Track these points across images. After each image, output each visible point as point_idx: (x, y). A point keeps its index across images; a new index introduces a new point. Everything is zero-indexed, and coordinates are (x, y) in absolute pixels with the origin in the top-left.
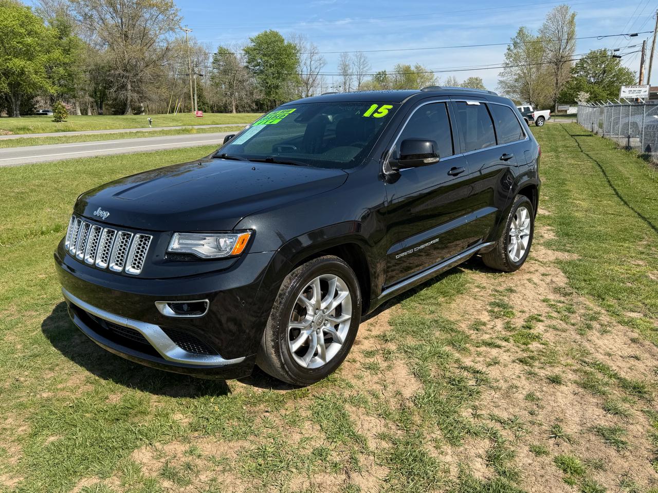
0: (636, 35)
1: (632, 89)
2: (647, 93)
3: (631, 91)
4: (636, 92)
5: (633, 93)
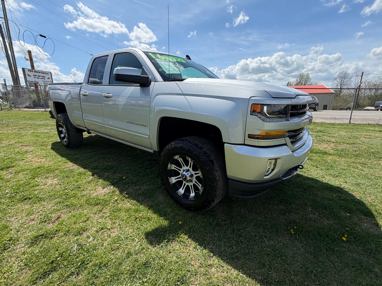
3: (36, 76)
4: (41, 77)
5: (38, 78)
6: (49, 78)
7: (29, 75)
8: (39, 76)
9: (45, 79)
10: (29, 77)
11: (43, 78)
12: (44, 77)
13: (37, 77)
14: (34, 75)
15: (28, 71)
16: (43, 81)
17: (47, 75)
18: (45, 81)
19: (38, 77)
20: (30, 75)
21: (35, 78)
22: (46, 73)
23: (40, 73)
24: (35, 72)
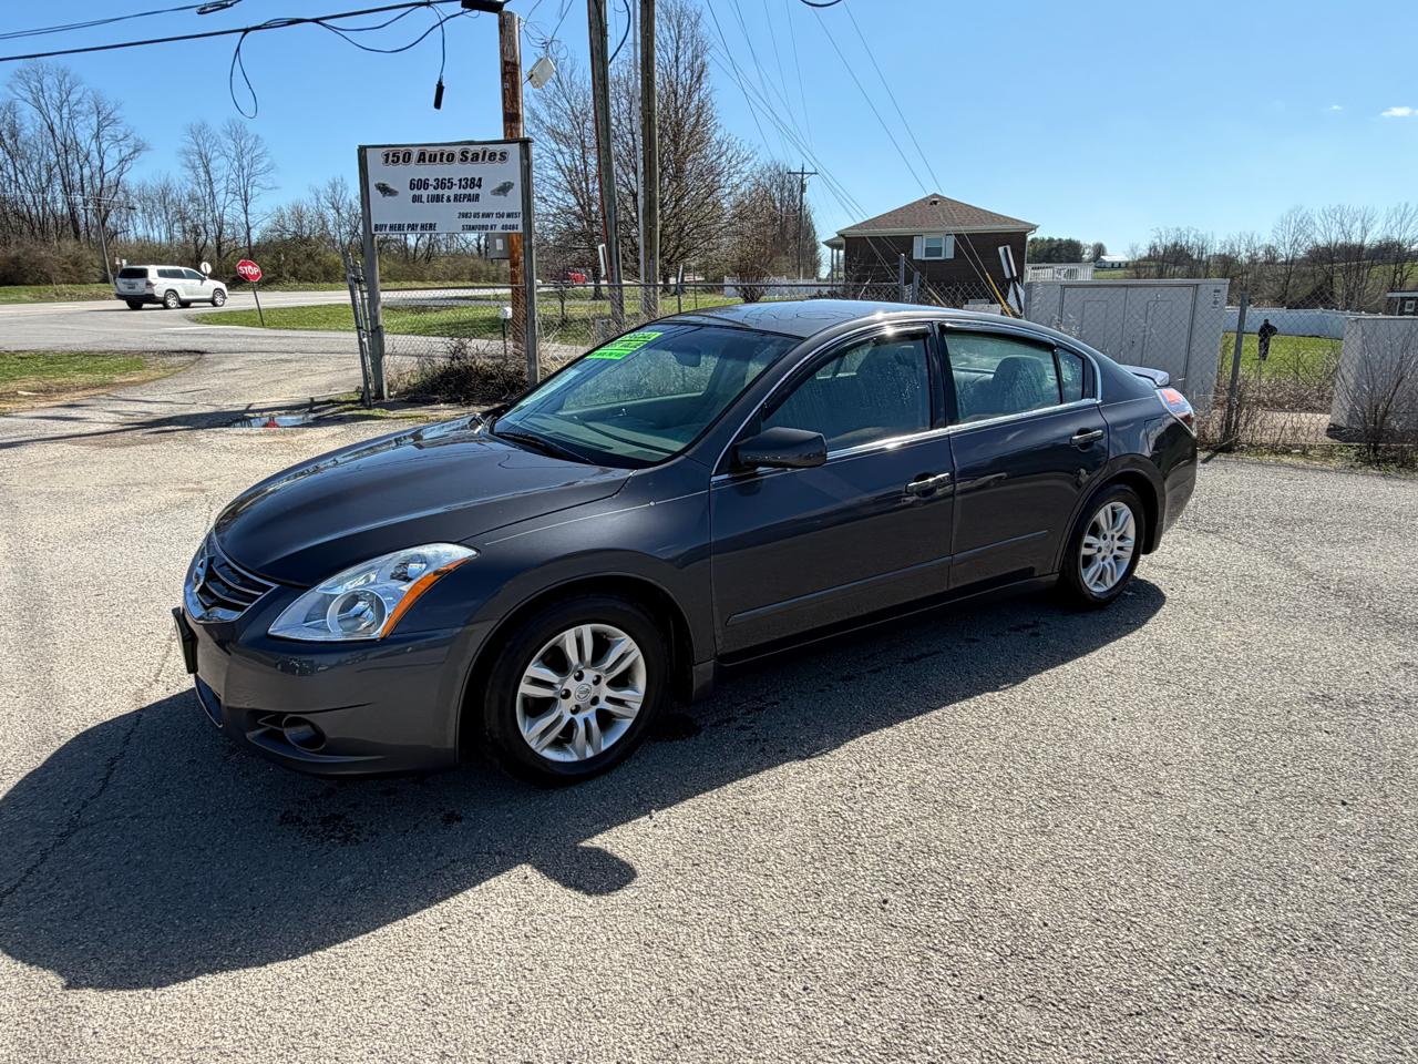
1: (430, 171)
3: (423, 184)
4: (456, 190)
5: (438, 199)
6: (504, 189)
7: (384, 189)
8: (441, 184)
9: (477, 197)
11: (468, 191)
12: (475, 183)
13: (431, 191)
14: (413, 186)
15: (382, 160)
16: (465, 215)
17: (497, 165)
18: (476, 215)
19: (440, 191)
20: (391, 187)
21: (416, 199)
22: (492, 156)
23: (451, 157)
24: (422, 158)
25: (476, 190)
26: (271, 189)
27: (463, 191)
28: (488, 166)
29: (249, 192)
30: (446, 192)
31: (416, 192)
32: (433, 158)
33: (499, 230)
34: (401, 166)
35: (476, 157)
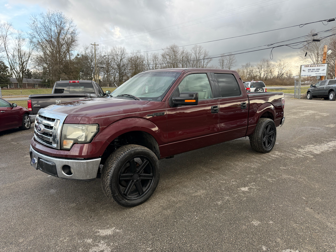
0: (334, 20)
1: (312, 68)
2: (325, 72)
3: (310, 70)
4: (315, 70)
5: (312, 72)
6: (323, 70)
7: (304, 71)
8: (313, 70)
9: (319, 71)
10: (304, 72)
11: (317, 70)
13: (311, 71)
15: (304, 67)
16: (316, 74)
17: (323, 67)
18: (318, 74)
19: (313, 71)
21: (308, 72)
22: (322, 66)
23: (315, 66)
24: (311, 66)
25: (319, 70)
26: (235, 66)
27: (316, 70)
28: (321, 67)
29: (231, 67)
30: (314, 71)
31: (309, 71)
32: (312, 66)
33: (322, 75)
34: (307, 68)
35: (319, 66)
